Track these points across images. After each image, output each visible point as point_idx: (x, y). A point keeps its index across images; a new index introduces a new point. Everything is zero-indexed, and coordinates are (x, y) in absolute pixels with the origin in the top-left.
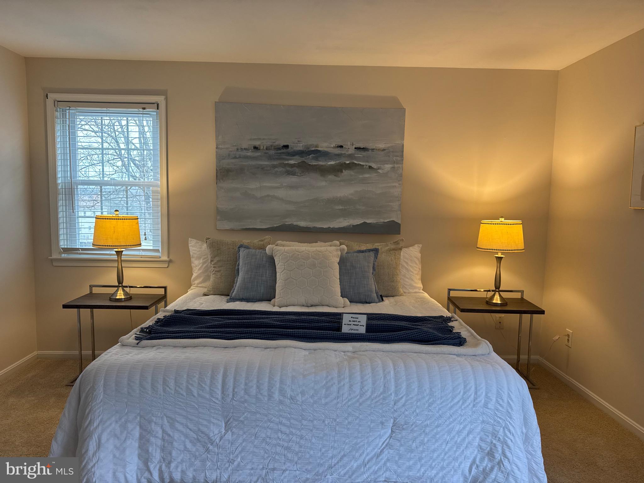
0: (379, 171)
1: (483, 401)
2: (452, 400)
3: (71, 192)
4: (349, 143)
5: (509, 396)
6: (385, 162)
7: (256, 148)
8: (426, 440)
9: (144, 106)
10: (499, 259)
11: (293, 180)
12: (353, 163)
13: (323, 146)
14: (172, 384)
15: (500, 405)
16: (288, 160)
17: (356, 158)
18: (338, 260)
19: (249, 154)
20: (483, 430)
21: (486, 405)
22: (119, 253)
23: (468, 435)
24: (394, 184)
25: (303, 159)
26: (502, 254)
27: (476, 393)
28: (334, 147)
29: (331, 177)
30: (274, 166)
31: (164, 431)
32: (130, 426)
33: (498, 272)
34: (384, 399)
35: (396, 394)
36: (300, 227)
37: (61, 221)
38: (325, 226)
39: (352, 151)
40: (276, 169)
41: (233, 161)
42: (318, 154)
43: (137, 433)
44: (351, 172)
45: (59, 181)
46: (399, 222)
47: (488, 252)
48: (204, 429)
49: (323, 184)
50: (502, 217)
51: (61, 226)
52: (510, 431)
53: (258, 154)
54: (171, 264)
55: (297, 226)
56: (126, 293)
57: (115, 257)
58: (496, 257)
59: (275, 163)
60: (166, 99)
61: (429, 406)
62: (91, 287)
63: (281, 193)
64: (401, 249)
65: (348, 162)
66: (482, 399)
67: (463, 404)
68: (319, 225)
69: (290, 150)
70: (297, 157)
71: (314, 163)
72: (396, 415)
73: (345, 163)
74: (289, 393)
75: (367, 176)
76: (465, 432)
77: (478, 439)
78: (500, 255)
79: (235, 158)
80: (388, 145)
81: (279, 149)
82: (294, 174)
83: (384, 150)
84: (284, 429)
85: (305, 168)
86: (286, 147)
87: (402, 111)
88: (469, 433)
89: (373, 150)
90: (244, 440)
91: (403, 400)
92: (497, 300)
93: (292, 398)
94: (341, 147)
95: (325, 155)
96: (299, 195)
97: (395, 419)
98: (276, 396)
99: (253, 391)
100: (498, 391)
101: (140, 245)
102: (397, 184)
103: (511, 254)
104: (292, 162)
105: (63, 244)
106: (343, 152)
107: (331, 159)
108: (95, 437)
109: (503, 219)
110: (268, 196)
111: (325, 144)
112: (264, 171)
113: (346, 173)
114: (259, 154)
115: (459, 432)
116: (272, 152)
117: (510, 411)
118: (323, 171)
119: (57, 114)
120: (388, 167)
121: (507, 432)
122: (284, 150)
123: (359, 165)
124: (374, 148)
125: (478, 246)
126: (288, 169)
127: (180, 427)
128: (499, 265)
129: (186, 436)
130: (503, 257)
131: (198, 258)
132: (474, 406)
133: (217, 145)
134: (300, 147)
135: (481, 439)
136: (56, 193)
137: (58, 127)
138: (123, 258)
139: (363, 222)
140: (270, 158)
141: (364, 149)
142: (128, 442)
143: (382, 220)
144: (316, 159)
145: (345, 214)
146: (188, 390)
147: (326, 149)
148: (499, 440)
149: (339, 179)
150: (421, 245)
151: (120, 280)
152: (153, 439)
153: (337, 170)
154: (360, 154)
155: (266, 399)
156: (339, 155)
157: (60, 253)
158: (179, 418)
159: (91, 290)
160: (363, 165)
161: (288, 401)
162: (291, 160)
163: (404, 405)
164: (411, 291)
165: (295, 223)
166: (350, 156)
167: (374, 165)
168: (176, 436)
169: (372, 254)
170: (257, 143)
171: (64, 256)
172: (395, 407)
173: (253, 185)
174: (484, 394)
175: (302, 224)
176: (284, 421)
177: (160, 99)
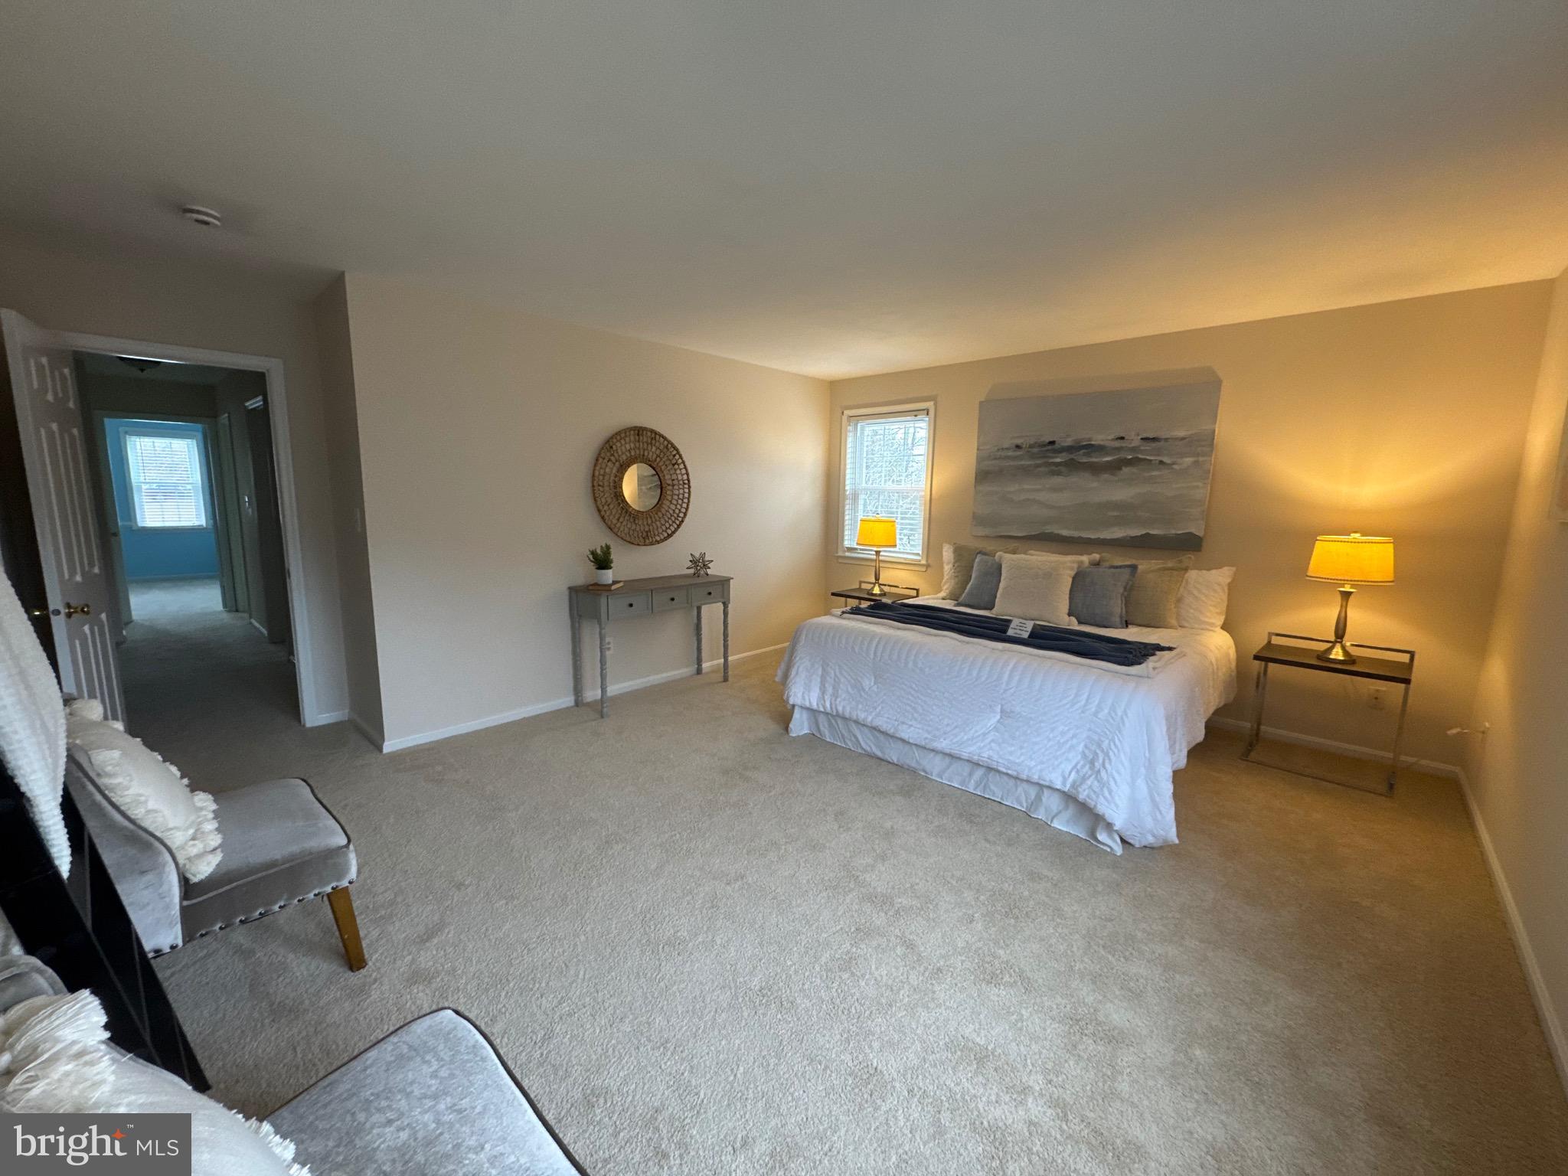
0: (1175, 467)
1: (1093, 710)
2: (1060, 701)
3: (855, 497)
4: (1133, 433)
5: (1125, 712)
6: (1182, 455)
7: (1018, 447)
8: (1029, 732)
9: (915, 413)
10: (1346, 595)
11: (1058, 480)
12: (1137, 458)
13: (1098, 439)
14: (844, 642)
15: (1112, 718)
16: (1053, 458)
17: (1142, 452)
18: (1073, 573)
19: (1010, 453)
20: (1088, 737)
21: (1095, 714)
22: (878, 553)
23: (1072, 738)
24: (1195, 484)
25: (1072, 456)
26: (1353, 586)
27: (1087, 700)
28: (1113, 440)
29: (1106, 476)
30: (1038, 466)
31: (835, 675)
32: (816, 666)
33: (1343, 614)
34: (996, 686)
35: (1008, 683)
36: (1062, 536)
37: (847, 523)
38: (1093, 537)
39: (1136, 442)
40: (1040, 469)
41: (993, 462)
42: (1091, 448)
43: (820, 672)
44: (1134, 470)
45: (847, 488)
46: (1201, 534)
47: (1327, 585)
48: (859, 679)
49: (1095, 484)
50: (1355, 532)
51: (846, 528)
52: (1115, 744)
53: (1019, 453)
54: (929, 569)
55: (1058, 535)
56: (881, 590)
57: (875, 557)
58: (1340, 591)
59: (1039, 462)
60: (935, 404)
61: (1036, 701)
62: (861, 582)
63: (1043, 496)
64: (1186, 569)
65: (1130, 457)
66: (1093, 708)
67: (1072, 706)
68: (1085, 535)
69: (1056, 446)
70: (1064, 454)
71: (1085, 460)
72: (1003, 702)
73: (1125, 459)
74: (920, 665)
75: (1155, 473)
76: (1070, 734)
77: (1082, 745)
78: (1347, 589)
79: (995, 459)
80: (1190, 433)
81: (1045, 446)
82: (1059, 474)
83: (1183, 439)
84: (913, 692)
85: (1073, 466)
86: (1052, 443)
87: (1217, 384)
88: (1074, 736)
89: (1166, 440)
90: (885, 694)
91: (1012, 691)
92: (1337, 654)
93: (921, 670)
94: (1122, 438)
95: (1101, 449)
96: (1064, 499)
97: (1002, 706)
98: (910, 665)
99: (895, 657)
100: (1113, 705)
101: (895, 546)
102: (1200, 484)
103: (1370, 588)
104: (1058, 460)
105: (847, 544)
106: (1124, 445)
107: (1107, 454)
108: (796, 667)
109: (1357, 535)
110: (1028, 500)
111: (1100, 437)
112: (1026, 472)
113: (1126, 470)
114: (1021, 453)
115: (1063, 733)
116: (1035, 450)
117: (1121, 725)
118: (1096, 469)
119: (850, 428)
120: (1188, 460)
121: (1112, 744)
122: (1050, 447)
123: (1145, 459)
124: (1168, 436)
125: (1308, 574)
126: (1054, 468)
127: (845, 674)
128: (1344, 604)
129: (849, 681)
130: (1351, 592)
131: (948, 563)
132: (1083, 712)
133: (978, 446)
134: (1068, 442)
135: (1086, 746)
136: (845, 498)
137: (850, 440)
138: (881, 558)
139: (1144, 532)
140: (1033, 456)
141: (1154, 439)
142: (814, 676)
143: (1173, 532)
144: (1088, 455)
145: (1120, 522)
146: (853, 648)
147: (1102, 443)
148: (1103, 751)
149: (1116, 478)
150: (1234, 569)
151: (877, 578)
152: (828, 678)
153: (1115, 467)
154: (1148, 446)
155: (903, 665)
156: (1119, 449)
157: (845, 551)
158: (845, 668)
159: (860, 585)
160: (1151, 461)
161: (918, 671)
162: (1056, 457)
163: (1012, 695)
164: (1196, 626)
165: (1056, 532)
166: (1134, 449)
167: (1166, 460)
168: (842, 680)
169: (1127, 571)
170: (1019, 442)
171: (848, 554)
172: (1004, 696)
173: (1013, 487)
174: (1097, 702)
175: (1065, 533)
176: (914, 686)
177: (930, 405)
